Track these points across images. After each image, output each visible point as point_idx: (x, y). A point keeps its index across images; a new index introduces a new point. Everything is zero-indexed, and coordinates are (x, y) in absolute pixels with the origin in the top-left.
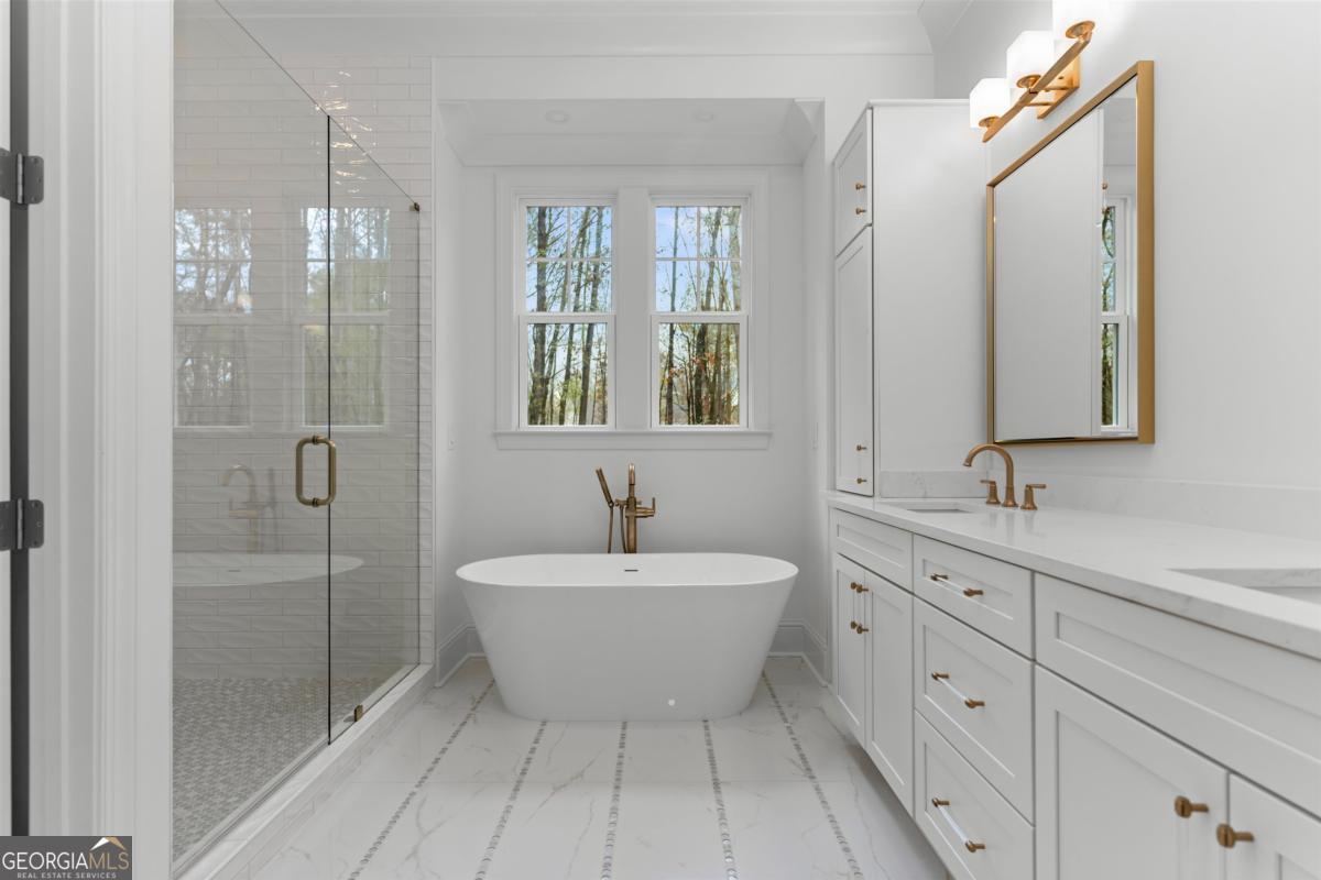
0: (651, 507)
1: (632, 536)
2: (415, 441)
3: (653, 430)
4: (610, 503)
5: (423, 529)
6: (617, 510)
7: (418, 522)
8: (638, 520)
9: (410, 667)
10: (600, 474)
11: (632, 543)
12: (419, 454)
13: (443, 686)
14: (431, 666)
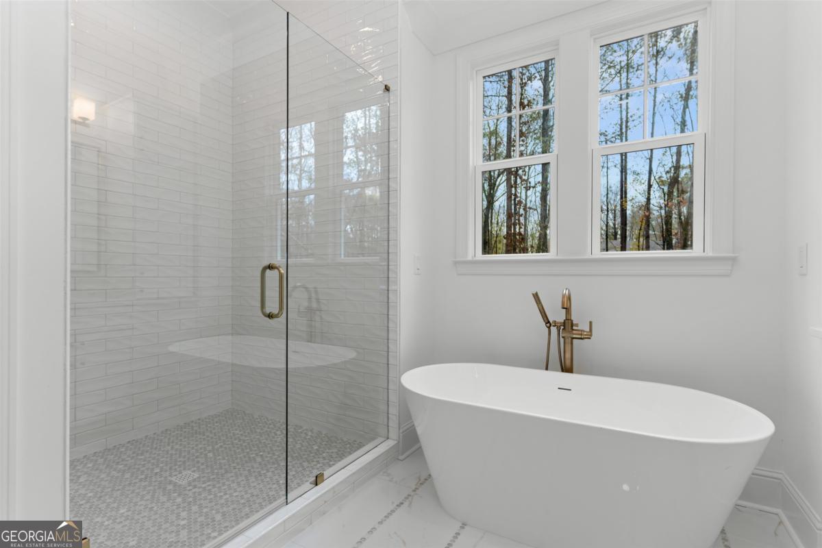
0: (588, 330)
1: (568, 355)
2: (386, 267)
3: (594, 256)
4: (548, 324)
5: (391, 336)
6: (554, 329)
7: (388, 330)
8: (574, 340)
9: (382, 439)
10: (536, 296)
11: (568, 362)
12: (388, 278)
13: (404, 460)
14: (396, 442)
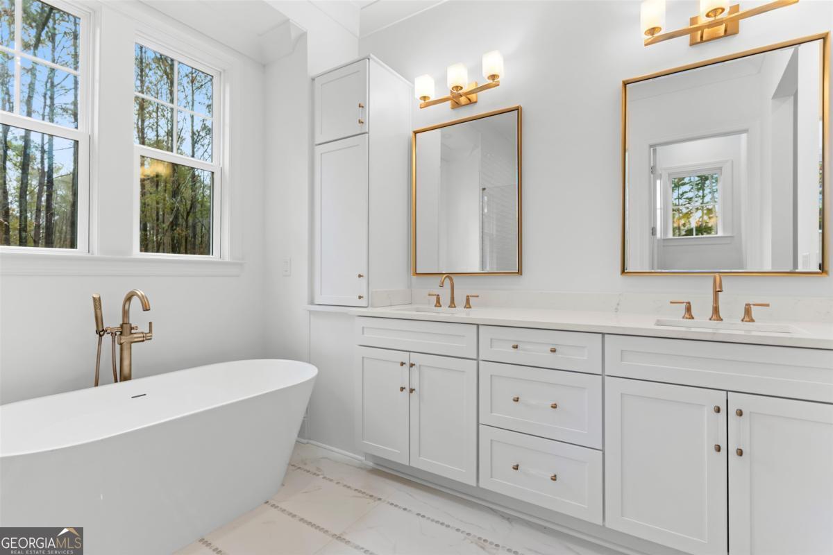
0: (147, 331)
3: (134, 257)
4: (101, 332)
10: (98, 301)
11: (126, 369)
